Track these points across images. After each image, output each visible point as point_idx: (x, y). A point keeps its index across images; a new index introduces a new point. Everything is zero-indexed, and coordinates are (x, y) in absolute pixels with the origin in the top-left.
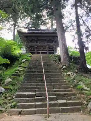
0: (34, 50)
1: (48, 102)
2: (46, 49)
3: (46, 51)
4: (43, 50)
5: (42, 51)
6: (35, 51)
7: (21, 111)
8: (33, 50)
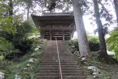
0: (49, 35)
4: (59, 34)
5: (57, 36)
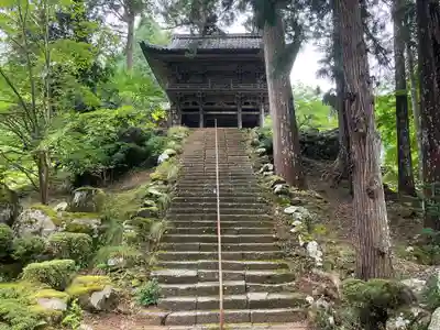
0: (195, 107)
1: (221, 299)
2: (234, 104)
3: (235, 110)
6: (198, 110)
7: (166, 316)
8: (191, 106)
